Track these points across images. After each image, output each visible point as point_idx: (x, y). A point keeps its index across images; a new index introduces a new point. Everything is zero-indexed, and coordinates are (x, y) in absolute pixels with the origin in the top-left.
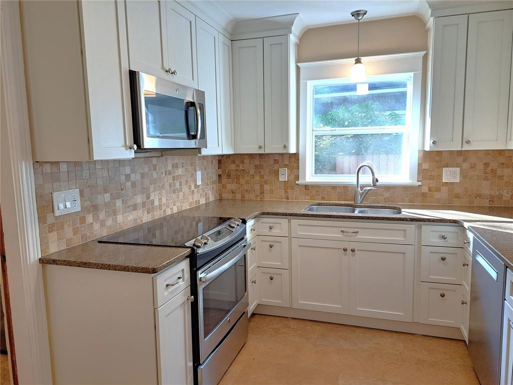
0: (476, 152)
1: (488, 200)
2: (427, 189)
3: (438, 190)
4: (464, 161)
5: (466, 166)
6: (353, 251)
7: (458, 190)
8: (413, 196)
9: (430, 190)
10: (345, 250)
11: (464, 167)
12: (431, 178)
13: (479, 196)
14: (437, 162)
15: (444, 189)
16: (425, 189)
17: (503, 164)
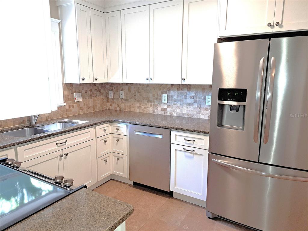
0: (86, 84)
1: (93, 109)
2: (68, 107)
3: (73, 106)
4: (83, 88)
5: (83, 91)
6: (67, 155)
7: (81, 105)
8: (62, 112)
9: (69, 107)
10: (61, 156)
11: (82, 93)
12: (69, 100)
13: (90, 107)
14: (71, 90)
15: (76, 106)
16: (67, 107)
17: (96, 90)
